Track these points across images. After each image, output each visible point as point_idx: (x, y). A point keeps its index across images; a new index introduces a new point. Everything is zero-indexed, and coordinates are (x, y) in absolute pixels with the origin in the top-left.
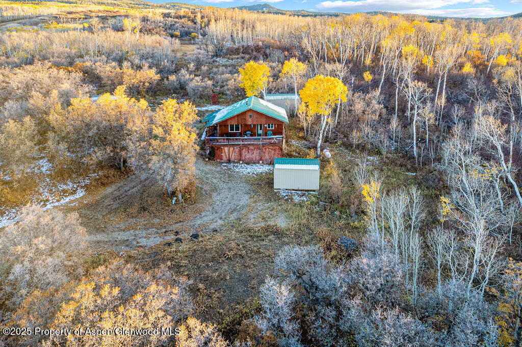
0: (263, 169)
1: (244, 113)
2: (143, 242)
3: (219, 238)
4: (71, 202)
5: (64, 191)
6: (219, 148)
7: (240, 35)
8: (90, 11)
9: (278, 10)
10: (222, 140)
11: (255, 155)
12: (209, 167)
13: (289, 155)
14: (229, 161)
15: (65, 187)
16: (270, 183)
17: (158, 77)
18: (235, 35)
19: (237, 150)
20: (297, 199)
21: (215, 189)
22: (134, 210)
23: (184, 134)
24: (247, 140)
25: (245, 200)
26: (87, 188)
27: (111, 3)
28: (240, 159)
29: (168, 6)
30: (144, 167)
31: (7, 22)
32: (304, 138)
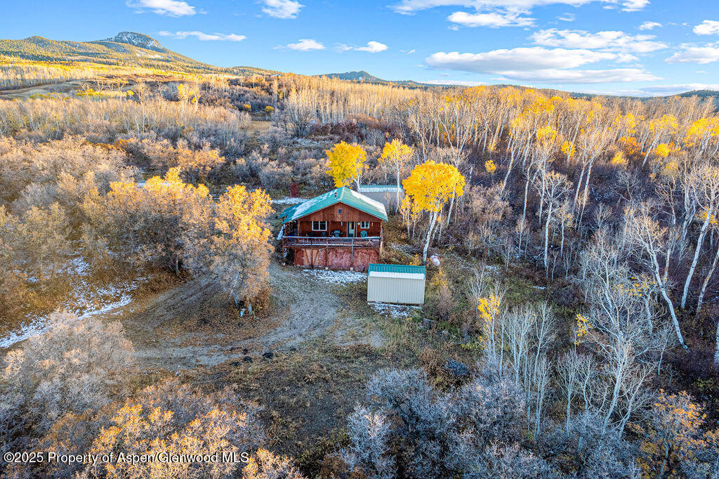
0: (354, 277)
1: (332, 208)
2: (204, 360)
3: (298, 358)
4: (114, 310)
5: (106, 298)
6: (299, 250)
7: (328, 111)
8: (135, 75)
9: (378, 79)
10: (303, 241)
11: (345, 260)
12: (286, 273)
13: (388, 261)
14: (312, 267)
15: (105, 292)
16: (363, 294)
17: (222, 160)
18: (322, 111)
19: (322, 253)
20: (395, 314)
21: (294, 300)
22: (193, 322)
23: (255, 229)
24: (335, 241)
25: (331, 314)
26: (133, 294)
27: (163, 66)
28: (326, 265)
29: (235, 71)
30: (204, 269)
31: (30, 87)
32: (406, 241)
